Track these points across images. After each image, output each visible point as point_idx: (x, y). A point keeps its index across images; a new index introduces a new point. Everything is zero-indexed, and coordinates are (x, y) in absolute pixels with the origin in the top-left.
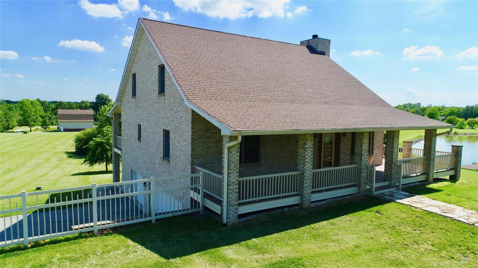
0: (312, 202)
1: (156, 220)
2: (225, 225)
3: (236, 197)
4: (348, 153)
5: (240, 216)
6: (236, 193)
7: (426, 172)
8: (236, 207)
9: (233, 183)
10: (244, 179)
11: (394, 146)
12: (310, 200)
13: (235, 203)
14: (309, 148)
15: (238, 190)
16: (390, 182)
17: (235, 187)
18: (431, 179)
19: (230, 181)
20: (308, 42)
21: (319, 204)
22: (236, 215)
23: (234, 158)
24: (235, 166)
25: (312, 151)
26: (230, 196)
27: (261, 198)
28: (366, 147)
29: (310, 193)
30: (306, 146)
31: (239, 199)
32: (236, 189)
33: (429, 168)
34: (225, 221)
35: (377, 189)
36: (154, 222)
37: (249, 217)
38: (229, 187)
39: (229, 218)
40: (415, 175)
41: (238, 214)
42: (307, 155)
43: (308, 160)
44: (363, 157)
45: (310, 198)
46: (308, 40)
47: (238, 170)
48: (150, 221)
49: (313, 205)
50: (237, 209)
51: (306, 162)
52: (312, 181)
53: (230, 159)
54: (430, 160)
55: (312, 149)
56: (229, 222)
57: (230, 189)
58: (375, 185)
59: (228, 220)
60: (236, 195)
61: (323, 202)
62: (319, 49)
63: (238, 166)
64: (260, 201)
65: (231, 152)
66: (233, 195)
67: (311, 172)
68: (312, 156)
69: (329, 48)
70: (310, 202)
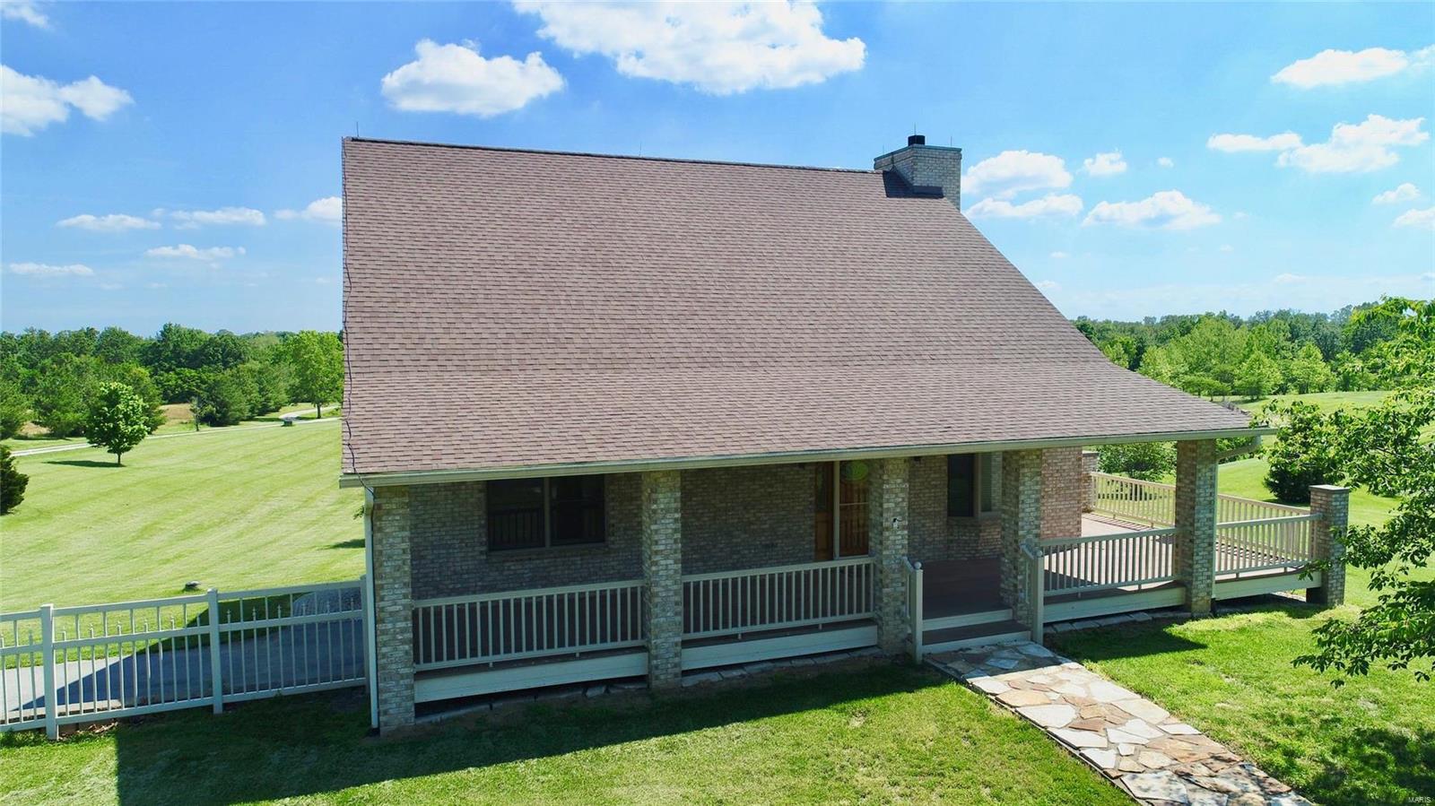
0: (686, 673)
1: (226, 706)
2: (376, 732)
3: (407, 653)
4: (939, 512)
5: (423, 709)
6: (403, 642)
7: (1182, 581)
8: (407, 681)
9: (391, 614)
10: (432, 603)
11: (1022, 498)
12: (676, 665)
13: (403, 671)
14: (668, 511)
15: (410, 635)
16: (1014, 613)
17: (400, 625)
18: (1200, 601)
19: (382, 610)
20: (892, 159)
21: (714, 677)
22: (410, 704)
23: (392, 545)
24: (398, 568)
25: (676, 520)
26: (384, 650)
27: (501, 657)
28: (897, 504)
29: (676, 644)
30: (654, 507)
31: (416, 660)
32: (403, 631)
33: (1191, 566)
34: (374, 724)
35: (930, 637)
36: (218, 710)
37: (462, 712)
38: (380, 626)
39: (386, 713)
40: (1136, 588)
41: (417, 701)
42: (656, 531)
43: (662, 548)
44: (887, 534)
45: (677, 660)
46: (892, 153)
47: (407, 580)
48: (210, 708)
49: (689, 682)
50: (412, 687)
51: (656, 553)
52: (680, 608)
53: (378, 547)
54: (1191, 541)
55: (677, 516)
56: (386, 724)
57: (385, 632)
58: (922, 625)
59: (383, 718)
60: (407, 647)
61: (735, 673)
62: (919, 180)
63: (407, 568)
64: (500, 666)
65: (380, 530)
66: (395, 649)
67: (676, 583)
68: (678, 536)
69: (955, 175)
70: (677, 670)
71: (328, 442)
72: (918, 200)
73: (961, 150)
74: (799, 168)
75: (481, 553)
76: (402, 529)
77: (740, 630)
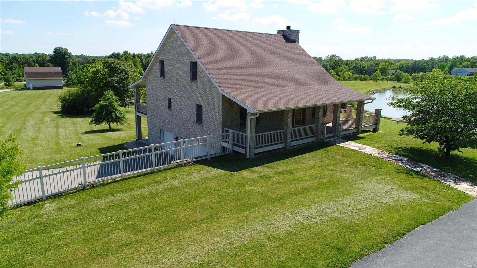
0: (291, 146)
2: (248, 159)
5: (256, 154)
6: (253, 142)
7: (358, 126)
8: (254, 149)
9: (252, 137)
12: (290, 145)
13: (253, 147)
14: (290, 116)
16: (335, 134)
17: (253, 139)
18: (360, 131)
20: (284, 32)
21: (295, 147)
22: (254, 154)
23: (253, 124)
24: (254, 128)
27: (265, 145)
29: (290, 141)
31: (255, 145)
33: (359, 124)
34: (248, 157)
35: (327, 138)
36: (209, 159)
37: (259, 155)
39: (251, 155)
40: (350, 129)
41: (255, 153)
42: (289, 120)
43: (289, 123)
44: (319, 120)
46: (284, 30)
47: (255, 131)
49: (292, 148)
50: (254, 150)
51: (289, 124)
52: (291, 135)
53: (251, 124)
54: (360, 120)
55: (292, 117)
56: (251, 157)
57: (251, 140)
58: (326, 136)
61: (297, 146)
62: (292, 38)
64: (265, 146)
65: (252, 121)
66: (252, 144)
67: (291, 130)
68: (292, 121)
70: (290, 146)
72: (291, 43)
73: (299, 31)
75: (239, 127)
76: (255, 121)
77: (297, 139)
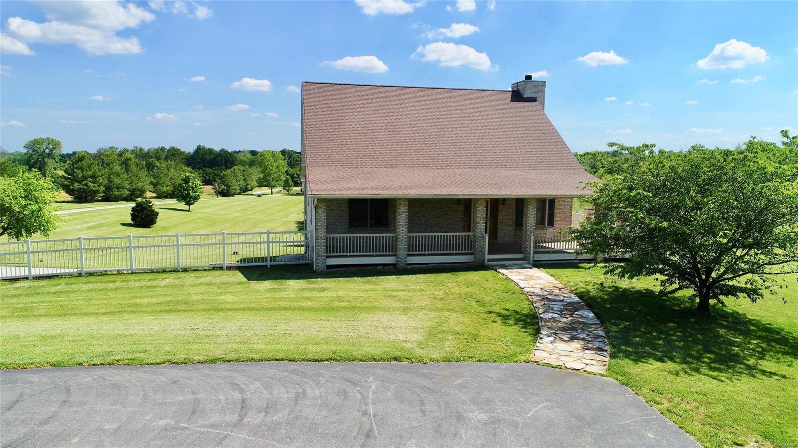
0: (408, 264)
1: (271, 266)
2: (315, 272)
3: (324, 249)
4: (512, 225)
5: (328, 266)
6: (323, 246)
8: (324, 258)
9: (320, 237)
10: (332, 236)
11: (529, 215)
13: (323, 254)
14: (404, 212)
15: (325, 244)
16: (525, 255)
17: (323, 241)
19: (318, 236)
21: (418, 266)
22: (325, 265)
23: (321, 217)
24: (322, 224)
25: (406, 215)
26: (318, 248)
27: (352, 254)
28: (482, 215)
29: (405, 254)
30: (399, 211)
31: (327, 252)
32: (323, 243)
34: (315, 269)
35: (489, 260)
36: (269, 266)
37: (340, 269)
38: (317, 241)
39: (318, 266)
41: (327, 264)
42: (400, 218)
43: (401, 224)
44: (478, 225)
45: (405, 259)
46: (518, 83)
47: (325, 228)
48: (267, 266)
49: (409, 267)
50: (325, 260)
52: (407, 243)
53: (317, 217)
55: (407, 214)
56: (318, 269)
57: (318, 243)
58: (487, 257)
59: (317, 268)
60: (324, 248)
63: (325, 224)
64: (351, 256)
65: (318, 212)
66: (321, 248)
67: (406, 235)
68: (407, 220)
69: (543, 92)
70: (405, 262)
71: (279, 205)
72: (525, 103)
73: (545, 82)
74: (477, 90)
75: (347, 228)
76: (324, 212)
77: (427, 252)
